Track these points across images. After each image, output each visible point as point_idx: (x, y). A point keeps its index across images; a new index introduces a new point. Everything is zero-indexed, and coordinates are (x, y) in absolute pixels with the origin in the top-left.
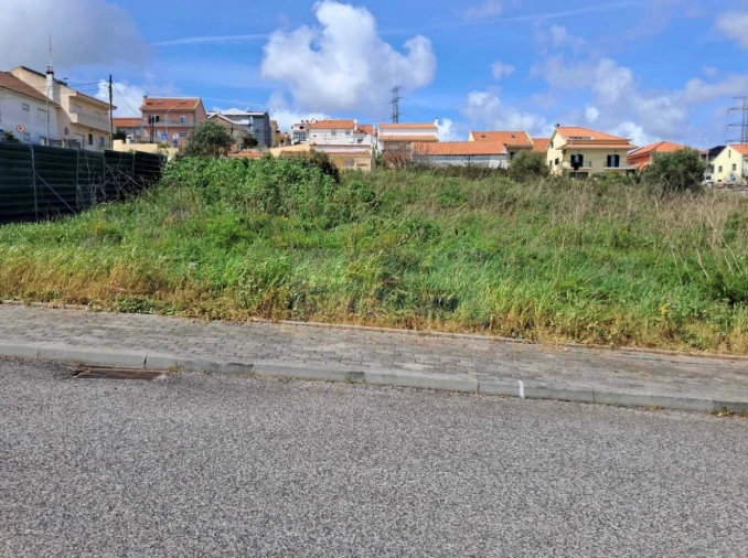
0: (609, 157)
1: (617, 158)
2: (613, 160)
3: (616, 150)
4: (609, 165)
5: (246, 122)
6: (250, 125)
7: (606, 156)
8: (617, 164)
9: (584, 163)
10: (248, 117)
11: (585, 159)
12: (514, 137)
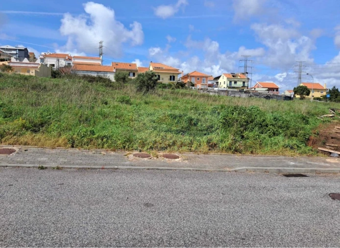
0: (171, 77)
1: (174, 77)
2: (172, 78)
3: (173, 74)
4: (171, 80)
5: (15, 52)
6: (17, 54)
7: (169, 76)
8: (174, 80)
9: (161, 79)
10: (15, 50)
11: (161, 77)
12: (130, 65)
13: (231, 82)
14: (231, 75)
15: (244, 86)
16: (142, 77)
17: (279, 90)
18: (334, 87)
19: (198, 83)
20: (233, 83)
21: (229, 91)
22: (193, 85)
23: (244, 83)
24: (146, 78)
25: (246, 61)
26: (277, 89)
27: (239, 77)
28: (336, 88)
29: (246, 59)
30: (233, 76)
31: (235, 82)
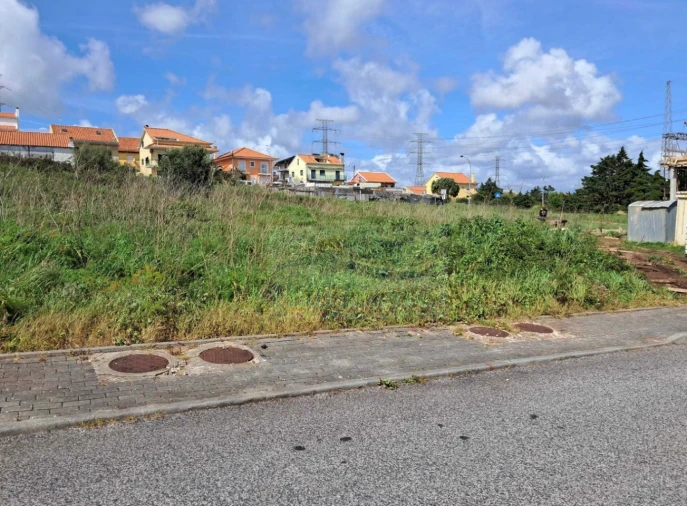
12: (98, 133)
13: (313, 171)
14: (313, 158)
15: (338, 179)
16: (179, 161)
17: (396, 185)
18: (490, 180)
19: (253, 174)
20: (318, 173)
21: (334, 189)
22: (244, 177)
23: (338, 173)
24: (187, 162)
25: (325, 129)
26: (392, 185)
27: (328, 162)
28: (493, 181)
29: (325, 127)
30: (318, 160)
31: (322, 172)
